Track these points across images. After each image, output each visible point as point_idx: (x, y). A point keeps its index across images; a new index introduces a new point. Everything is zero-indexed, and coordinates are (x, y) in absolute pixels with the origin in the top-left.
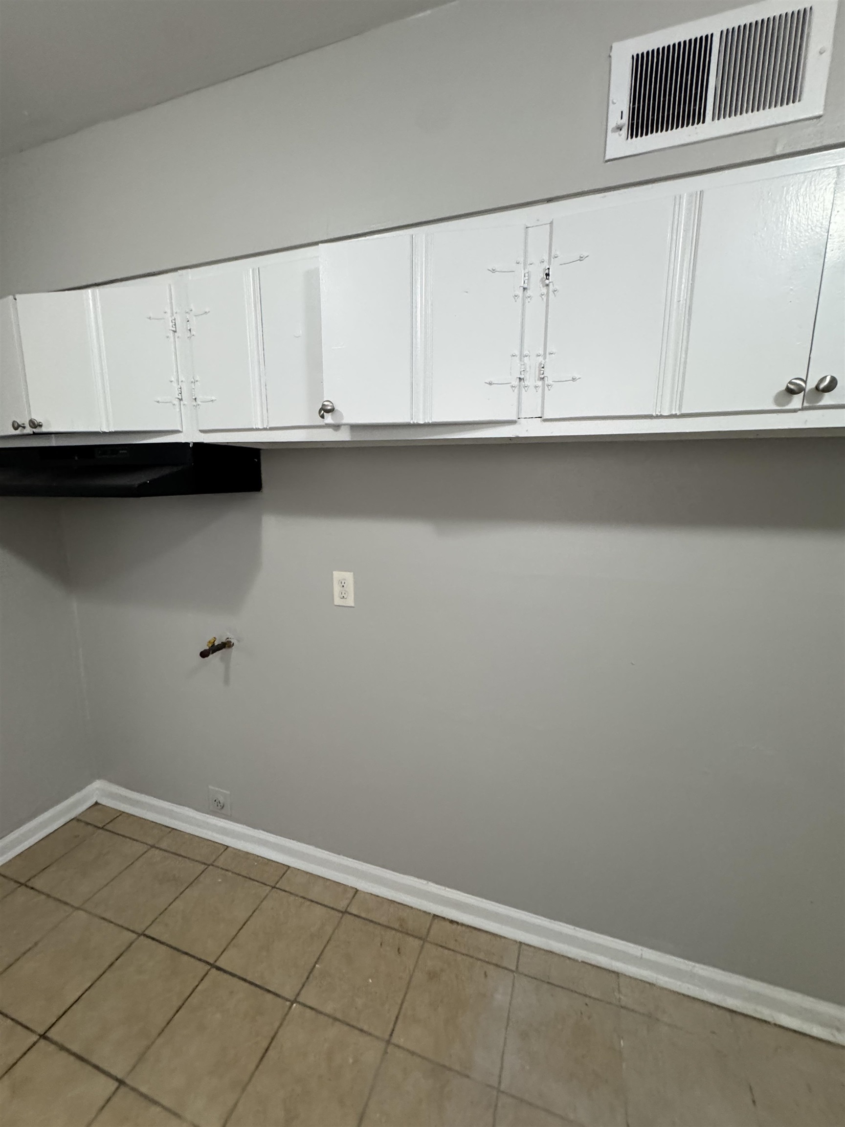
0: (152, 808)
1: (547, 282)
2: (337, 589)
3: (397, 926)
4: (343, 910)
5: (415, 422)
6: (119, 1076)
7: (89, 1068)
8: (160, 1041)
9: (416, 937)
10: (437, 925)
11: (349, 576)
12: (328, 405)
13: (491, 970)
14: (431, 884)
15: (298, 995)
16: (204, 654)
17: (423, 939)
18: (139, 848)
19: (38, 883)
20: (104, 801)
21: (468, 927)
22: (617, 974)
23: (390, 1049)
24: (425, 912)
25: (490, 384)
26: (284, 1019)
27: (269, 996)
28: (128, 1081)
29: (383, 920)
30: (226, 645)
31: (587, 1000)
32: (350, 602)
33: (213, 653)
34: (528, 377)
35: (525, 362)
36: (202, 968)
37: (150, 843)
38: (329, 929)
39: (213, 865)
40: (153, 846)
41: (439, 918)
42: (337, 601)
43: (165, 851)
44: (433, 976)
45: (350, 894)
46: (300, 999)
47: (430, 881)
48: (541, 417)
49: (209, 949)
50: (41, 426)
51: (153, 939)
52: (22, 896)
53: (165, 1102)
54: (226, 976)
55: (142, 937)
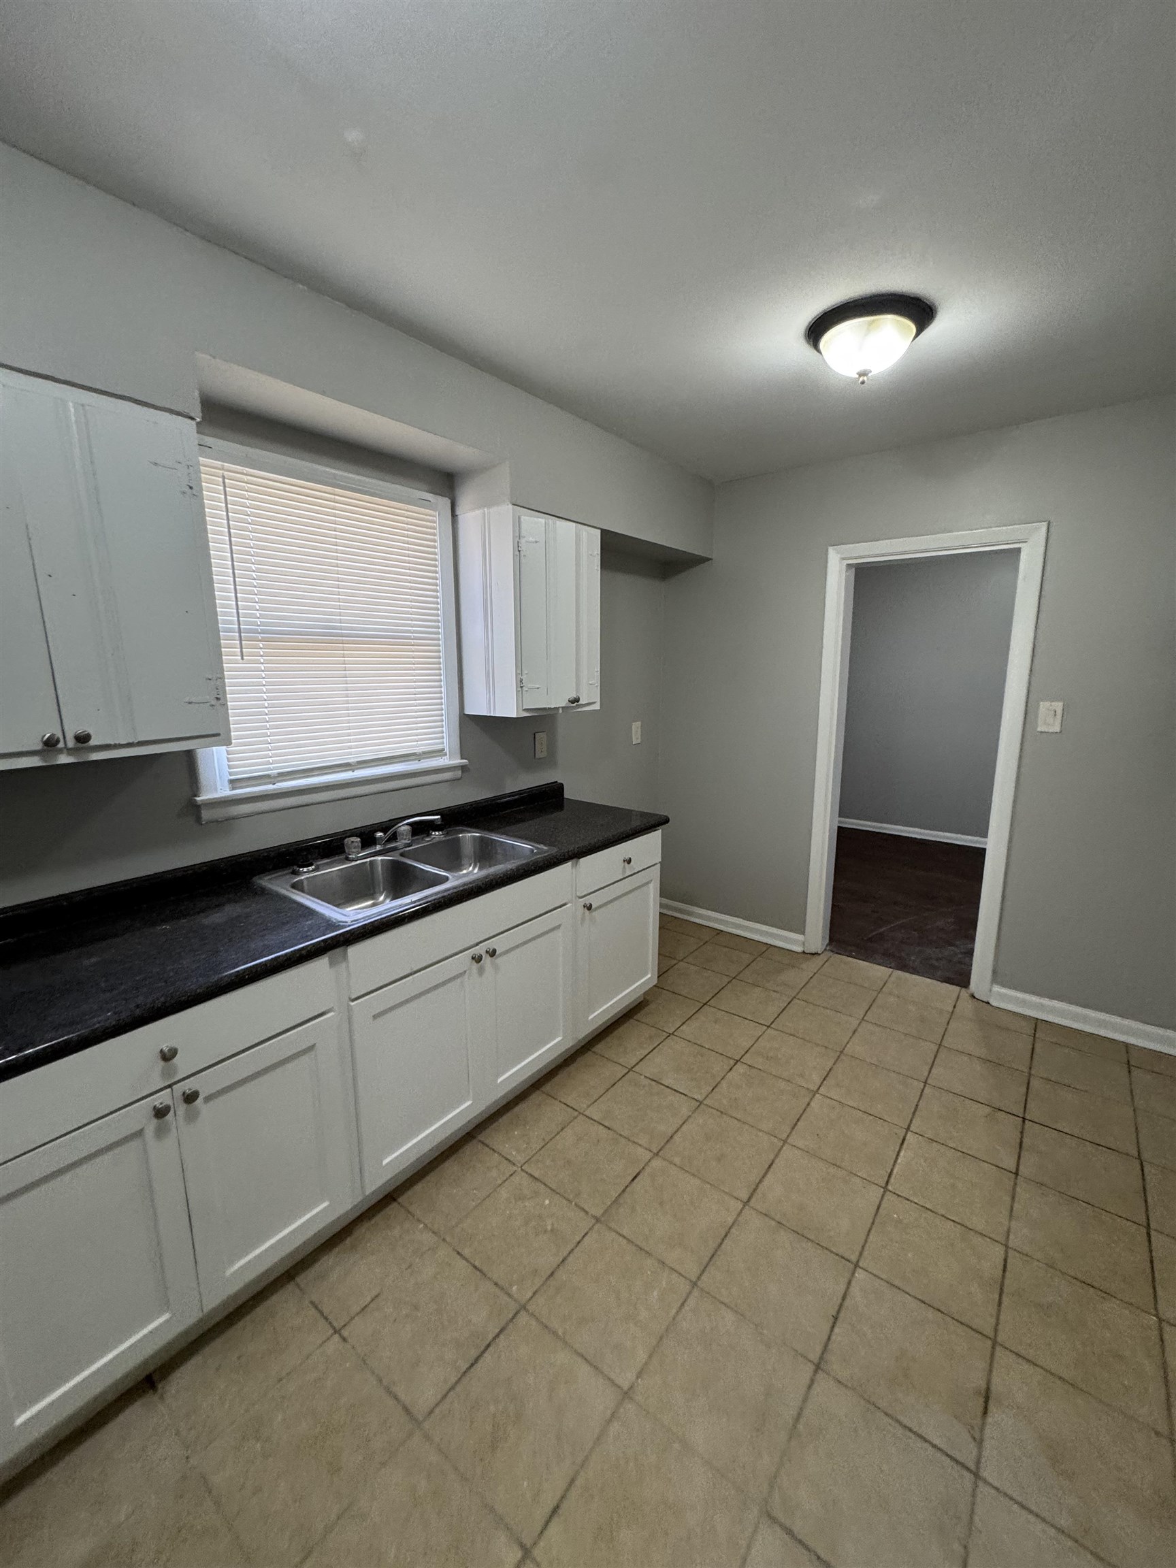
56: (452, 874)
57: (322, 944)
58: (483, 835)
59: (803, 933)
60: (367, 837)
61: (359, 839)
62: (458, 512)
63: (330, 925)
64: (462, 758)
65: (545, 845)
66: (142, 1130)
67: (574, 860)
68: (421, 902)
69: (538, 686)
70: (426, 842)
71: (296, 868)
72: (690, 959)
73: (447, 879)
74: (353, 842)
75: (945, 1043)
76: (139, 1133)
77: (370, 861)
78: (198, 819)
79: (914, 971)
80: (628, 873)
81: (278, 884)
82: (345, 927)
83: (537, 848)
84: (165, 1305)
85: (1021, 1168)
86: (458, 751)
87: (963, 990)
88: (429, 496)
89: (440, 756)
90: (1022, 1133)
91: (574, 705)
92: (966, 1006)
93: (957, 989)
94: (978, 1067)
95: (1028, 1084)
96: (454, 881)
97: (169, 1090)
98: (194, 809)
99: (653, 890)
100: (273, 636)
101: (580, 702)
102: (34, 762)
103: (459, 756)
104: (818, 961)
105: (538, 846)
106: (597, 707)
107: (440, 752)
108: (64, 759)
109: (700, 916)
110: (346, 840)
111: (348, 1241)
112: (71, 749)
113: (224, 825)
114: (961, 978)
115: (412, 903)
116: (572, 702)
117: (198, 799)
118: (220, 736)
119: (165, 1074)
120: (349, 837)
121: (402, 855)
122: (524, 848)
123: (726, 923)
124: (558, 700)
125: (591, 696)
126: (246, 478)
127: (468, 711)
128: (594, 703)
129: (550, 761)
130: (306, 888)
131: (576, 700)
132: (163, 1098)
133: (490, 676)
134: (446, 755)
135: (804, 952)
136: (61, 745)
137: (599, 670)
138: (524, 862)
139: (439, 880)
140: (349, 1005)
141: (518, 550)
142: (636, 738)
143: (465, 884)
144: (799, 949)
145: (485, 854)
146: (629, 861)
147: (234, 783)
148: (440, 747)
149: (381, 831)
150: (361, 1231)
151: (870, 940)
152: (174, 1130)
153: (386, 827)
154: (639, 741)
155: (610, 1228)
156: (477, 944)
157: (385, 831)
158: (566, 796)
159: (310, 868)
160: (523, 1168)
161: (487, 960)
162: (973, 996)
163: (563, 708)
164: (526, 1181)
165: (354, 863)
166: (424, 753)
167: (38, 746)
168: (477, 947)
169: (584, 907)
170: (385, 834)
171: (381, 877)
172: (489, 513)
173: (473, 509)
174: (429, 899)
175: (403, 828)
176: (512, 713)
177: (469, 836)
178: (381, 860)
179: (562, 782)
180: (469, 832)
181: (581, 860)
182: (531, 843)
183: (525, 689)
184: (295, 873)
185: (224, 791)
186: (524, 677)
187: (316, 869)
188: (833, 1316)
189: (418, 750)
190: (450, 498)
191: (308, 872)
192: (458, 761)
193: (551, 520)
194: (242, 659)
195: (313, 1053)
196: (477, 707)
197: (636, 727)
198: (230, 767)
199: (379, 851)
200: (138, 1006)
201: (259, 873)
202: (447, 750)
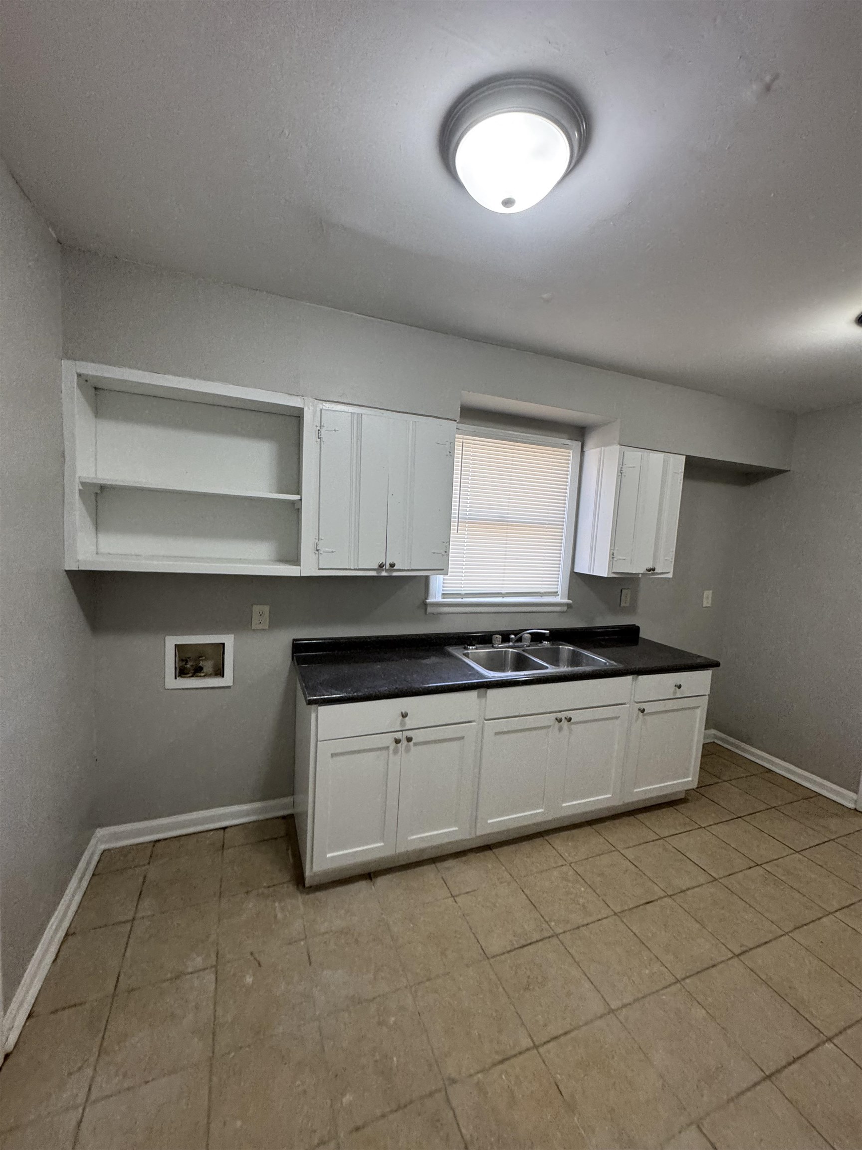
56: (551, 666)
57: (476, 684)
58: (575, 649)
59: (856, 792)
60: (505, 638)
61: (501, 637)
62: (585, 449)
63: (482, 676)
64: (569, 599)
65: (615, 662)
66: (388, 747)
67: (635, 676)
68: (528, 676)
69: (624, 558)
70: (539, 646)
71: (466, 646)
72: (733, 782)
73: (547, 668)
74: (497, 638)
76: (387, 748)
77: (505, 651)
78: (426, 610)
80: (678, 695)
81: (456, 652)
82: (488, 678)
83: (609, 663)
84: (382, 839)
86: (567, 595)
88: (568, 442)
89: (554, 596)
91: (650, 572)
96: (551, 670)
97: (401, 733)
98: (425, 605)
99: (700, 715)
100: (474, 522)
101: (655, 571)
102: (373, 573)
103: (567, 598)
105: (610, 661)
106: (670, 576)
107: (555, 594)
108: (384, 574)
109: (752, 754)
110: (494, 636)
111: (464, 859)
112: (388, 570)
113: (436, 616)
115: (525, 675)
116: (649, 570)
117: (427, 601)
118: (443, 571)
119: (403, 724)
120: (495, 634)
121: (523, 651)
122: (601, 661)
123: (773, 763)
124: (638, 569)
125: (666, 567)
126: (472, 442)
127: (576, 570)
128: (669, 573)
129: (632, 609)
130: (470, 657)
131: (654, 570)
132: (398, 735)
133: (593, 549)
134: (558, 595)
135: (855, 809)
136: (384, 567)
137: (674, 549)
138: (599, 668)
139: (543, 667)
140: (483, 722)
141: (621, 472)
142: (707, 602)
143: (557, 672)
144: (852, 806)
145: (575, 660)
146: (680, 687)
147: (444, 595)
148: (555, 590)
149: (513, 635)
150: (471, 856)
152: (399, 754)
153: (516, 633)
154: (709, 605)
155: (623, 922)
156: (560, 712)
157: (516, 635)
158: (641, 635)
159: (473, 647)
160: (571, 865)
161: (565, 723)
163: (642, 574)
164: (571, 873)
165: (496, 650)
166: (545, 593)
167: (376, 567)
168: (560, 713)
169: (639, 710)
170: (515, 636)
171: (509, 660)
172: (604, 450)
173: (596, 448)
174: (535, 676)
175: (526, 636)
176: (605, 574)
177: (566, 649)
178: (511, 651)
179: (639, 625)
180: (567, 646)
181: (640, 677)
182: (606, 659)
183: (615, 559)
184: (466, 648)
185: (439, 599)
186: (615, 552)
187: (476, 649)
188: (793, 1057)
189: (542, 591)
190: (581, 441)
191: (472, 649)
192: (566, 601)
193: (646, 452)
194: (457, 532)
195: (462, 741)
196: (582, 568)
197: (708, 595)
198: (443, 587)
199: (511, 646)
200: (397, 688)
201: (448, 645)
202: (559, 593)
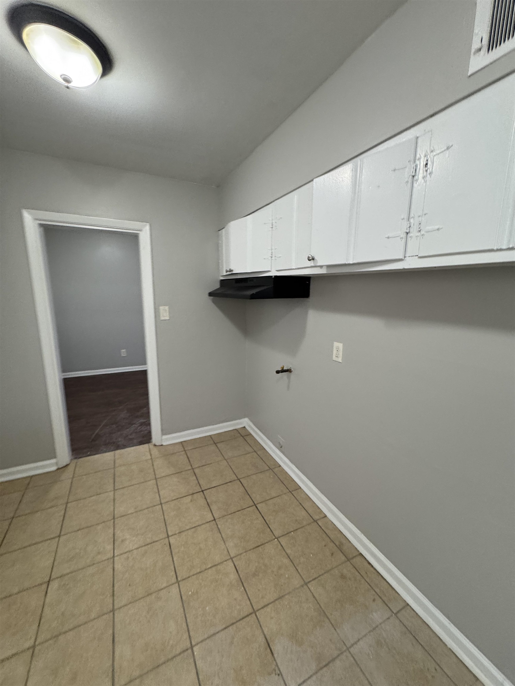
0: (258, 435)
1: (426, 168)
2: (335, 352)
3: (337, 544)
4: (315, 520)
5: (349, 263)
6: (216, 518)
7: (209, 509)
8: (230, 516)
9: (344, 555)
10: (358, 559)
11: (340, 345)
12: (310, 257)
13: (379, 601)
14: (363, 535)
15: (279, 537)
16: (278, 372)
17: (348, 560)
18: (250, 449)
19: (219, 445)
20: (247, 427)
21: (378, 572)
22: (477, 679)
23: (305, 587)
24: (356, 548)
25: (388, 238)
26: (269, 541)
27: (269, 529)
28: (217, 520)
29: (332, 537)
30: (289, 371)
31: (437, 667)
32: (340, 360)
33: (281, 373)
34: (412, 231)
35: (411, 221)
36: (251, 503)
37: (255, 449)
38: (305, 523)
39: (272, 470)
40: (255, 451)
41: (363, 557)
42: (334, 358)
43: (258, 455)
44: (343, 577)
45: (322, 516)
46: (279, 539)
47: (363, 533)
48: (417, 256)
49: (257, 498)
50: (232, 271)
51: (241, 483)
52: (213, 447)
53: (223, 535)
54: (258, 512)
55: (239, 481)
59: (55, 457)
75: (157, 477)
79: (124, 447)
85: (215, 516)
87: (150, 444)
90: (205, 498)
92: (155, 451)
93: (146, 446)
94: (175, 479)
95: (195, 474)
104: (71, 469)
114: (146, 438)
135: (58, 469)
144: (54, 468)
151: (93, 440)
162: (155, 445)
